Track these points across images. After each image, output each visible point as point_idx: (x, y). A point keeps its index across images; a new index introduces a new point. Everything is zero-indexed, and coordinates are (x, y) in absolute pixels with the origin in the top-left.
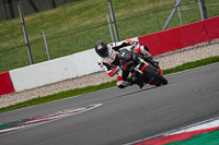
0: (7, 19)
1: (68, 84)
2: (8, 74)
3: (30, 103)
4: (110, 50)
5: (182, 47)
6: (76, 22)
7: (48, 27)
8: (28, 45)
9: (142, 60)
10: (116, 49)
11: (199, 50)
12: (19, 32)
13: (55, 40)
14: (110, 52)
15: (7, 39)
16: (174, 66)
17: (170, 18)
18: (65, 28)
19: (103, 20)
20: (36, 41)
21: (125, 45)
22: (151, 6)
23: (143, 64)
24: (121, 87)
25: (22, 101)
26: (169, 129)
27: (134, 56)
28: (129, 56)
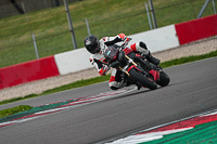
0: (53, 6)
2: (53, 58)
6: (117, 10)
7: (91, 14)
8: (72, 31)
9: (131, 60)
12: (63, 19)
13: (97, 27)
14: (102, 47)
15: (52, 26)
16: (208, 52)
17: (204, 7)
18: (106, 16)
19: (142, 8)
20: (80, 28)
21: (118, 40)
24: (113, 88)
25: (67, 83)
26: (203, 111)
27: (121, 55)
28: (114, 55)
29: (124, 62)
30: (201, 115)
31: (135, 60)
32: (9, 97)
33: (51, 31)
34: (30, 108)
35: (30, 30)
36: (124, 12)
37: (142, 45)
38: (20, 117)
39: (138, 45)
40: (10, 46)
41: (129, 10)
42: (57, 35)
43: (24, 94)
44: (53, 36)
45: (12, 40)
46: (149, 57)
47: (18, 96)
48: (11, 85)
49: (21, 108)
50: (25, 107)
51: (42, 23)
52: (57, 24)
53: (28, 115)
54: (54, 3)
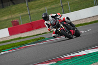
1: (77, 22)
10: (53, 17)
13: (73, 5)
15: (54, 4)
27: (57, 23)
28: (54, 23)
29: (58, 26)
31: (64, 25)
32: (36, 34)
33: (53, 6)
34: (45, 38)
35: (45, 6)
37: (68, 18)
38: (40, 42)
39: (66, 18)
40: (36, 12)
42: (56, 8)
43: (42, 32)
44: (54, 8)
45: (37, 10)
46: (71, 24)
47: (39, 33)
48: (37, 29)
49: (41, 38)
50: (43, 38)
51: (49, 3)
52: (56, 3)
53: (43, 41)
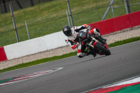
0: (2, 13)
1: (41, 55)
2: (3, 48)
3: (17, 67)
4: (73, 32)
5: (114, 31)
6: (46, 15)
7: (28, 18)
8: (16, 30)
9: (94, 39)
10: (77, 31)
11: (125, 33)
12: (10, 21)
14: (73, 33)
15: (2, 26)
17: (106, 12)
18: (39, 19)
19: (64, 14)
20: (21, 27)
21: (83, 28)
22: (95, 5)
23: (94, 41)
25: (12, 66)
27: (88, 36)
28: (84, 36)
30: (104, 87)
36: (52, 16)
41: (55, 15)
54: (3, 10)
